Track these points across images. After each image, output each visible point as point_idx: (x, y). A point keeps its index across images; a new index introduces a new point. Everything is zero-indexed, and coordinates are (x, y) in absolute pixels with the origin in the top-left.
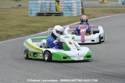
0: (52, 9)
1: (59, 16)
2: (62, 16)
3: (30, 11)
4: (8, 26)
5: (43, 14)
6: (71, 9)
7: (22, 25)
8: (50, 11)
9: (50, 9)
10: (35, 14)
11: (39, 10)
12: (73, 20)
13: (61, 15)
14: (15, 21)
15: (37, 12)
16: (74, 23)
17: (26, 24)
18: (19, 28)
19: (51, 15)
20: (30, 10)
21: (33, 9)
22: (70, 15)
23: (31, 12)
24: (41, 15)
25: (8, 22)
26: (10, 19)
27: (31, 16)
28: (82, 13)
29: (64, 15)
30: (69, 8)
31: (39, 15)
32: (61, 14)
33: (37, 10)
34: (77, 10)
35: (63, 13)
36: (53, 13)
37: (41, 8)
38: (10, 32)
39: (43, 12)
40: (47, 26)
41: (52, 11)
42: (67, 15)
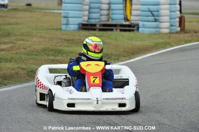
0: (114, 16)
1: (130, 31)
2: (136, 32)
3: (66, 19)
4: (23, 50)
5: (95, 25)
6: (157, 16)
7: (53, 50)
8: (108, 21)
9: (108, 15)
10: (77, 26)
11: (84, 16)
12: (162, 41)
13: (133, 30)
14: (35, 39)
15: (80, 21)
16: (165, 48)
17: (62, 48)
18: (48, 55)
19: (112, 30)
20: (65, 17)
21: (71, 13)
22: (154, 30)
23: (68, 20)
24: (89, 27)
25: (22, 42)
26: (22, 35)
27: (68, 29)
28: (180, 26)
29: (140, 29)
30: (153, 15)
31: (85, 29)
32: (134, 27)
33: (81, 18)
34: (170, 19)
35: (138, 25)
36: (115, 25)
37: (89, 13)
38: (33, 64)
39: (93, 22)
40: (109, 52)
41: (112, 20)
42: (147, 31)
